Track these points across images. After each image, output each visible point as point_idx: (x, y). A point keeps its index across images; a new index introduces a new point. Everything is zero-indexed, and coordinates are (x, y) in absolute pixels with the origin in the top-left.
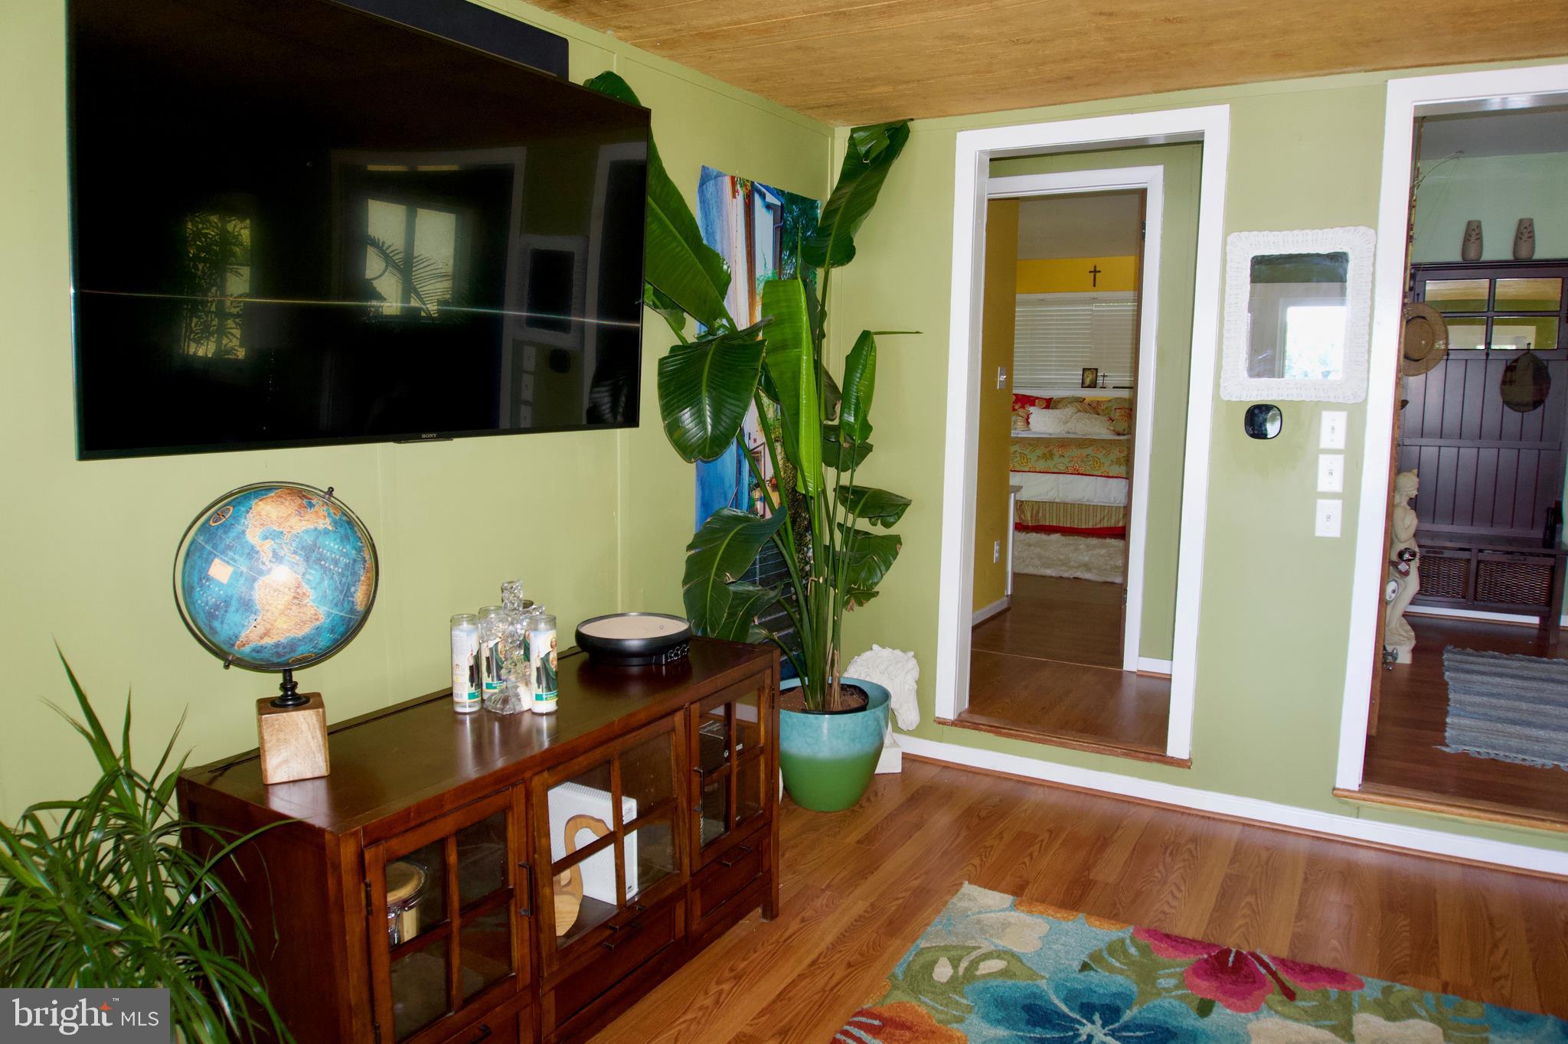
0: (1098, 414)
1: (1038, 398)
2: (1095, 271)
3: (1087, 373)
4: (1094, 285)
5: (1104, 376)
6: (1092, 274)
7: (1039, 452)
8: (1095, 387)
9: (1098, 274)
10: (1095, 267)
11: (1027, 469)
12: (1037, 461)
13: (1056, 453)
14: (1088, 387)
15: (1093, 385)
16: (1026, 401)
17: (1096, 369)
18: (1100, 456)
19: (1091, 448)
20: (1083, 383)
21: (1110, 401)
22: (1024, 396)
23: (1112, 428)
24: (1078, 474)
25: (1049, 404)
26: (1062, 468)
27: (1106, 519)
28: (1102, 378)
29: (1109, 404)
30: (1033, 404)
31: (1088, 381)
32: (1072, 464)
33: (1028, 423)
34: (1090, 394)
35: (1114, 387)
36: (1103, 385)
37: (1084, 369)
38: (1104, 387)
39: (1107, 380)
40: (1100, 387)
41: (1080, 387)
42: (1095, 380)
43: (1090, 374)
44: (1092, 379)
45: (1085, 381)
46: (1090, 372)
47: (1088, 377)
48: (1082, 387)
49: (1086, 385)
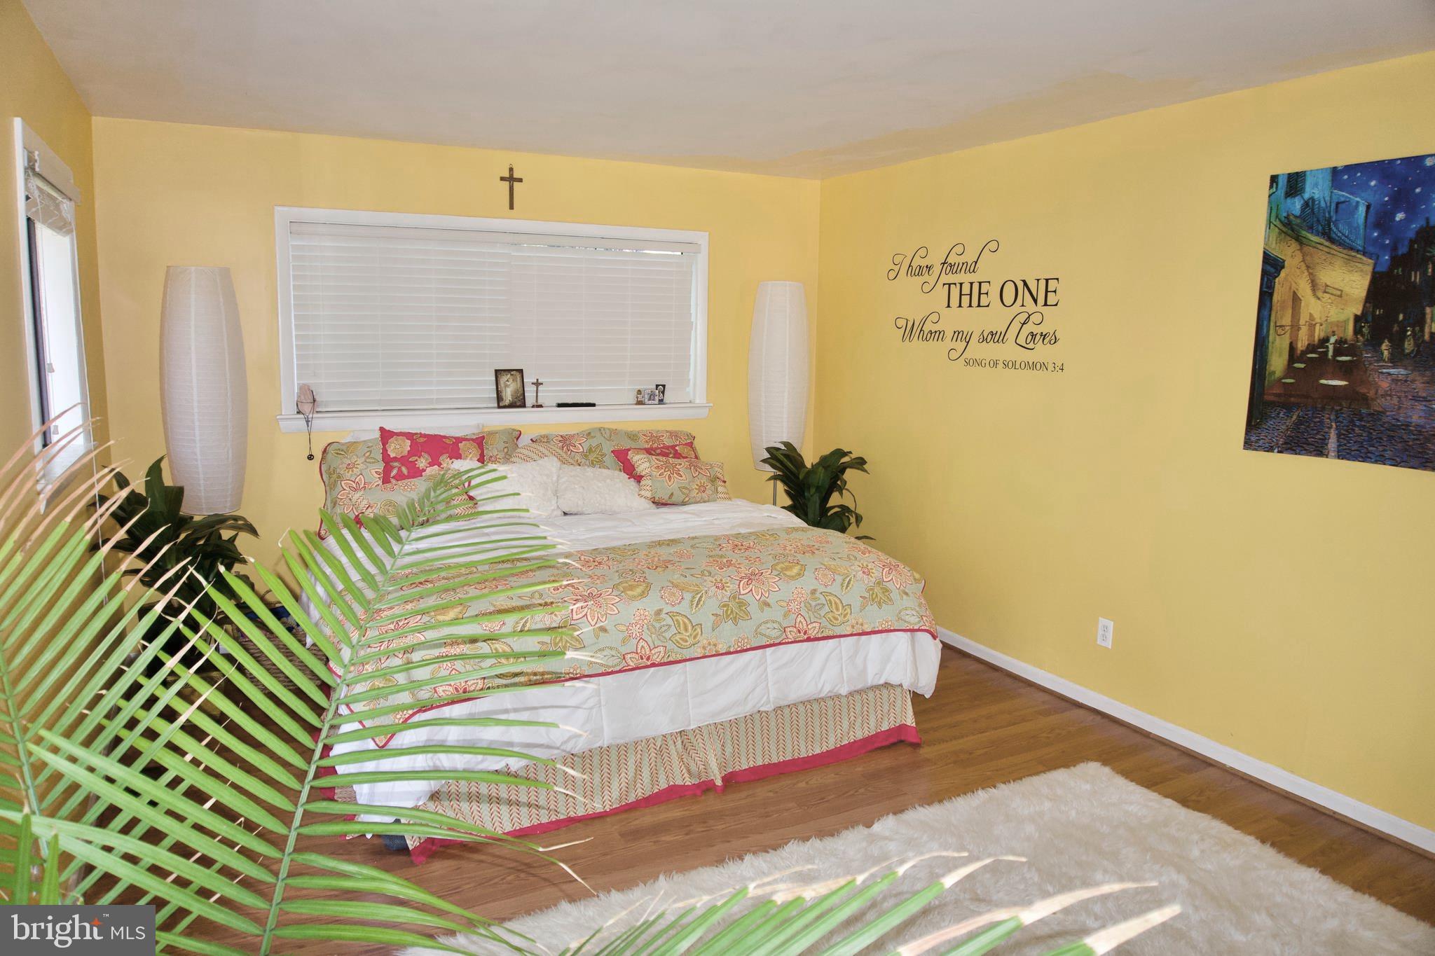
2: (512, 179)
3: (503, 379)
4: (511, 208)
5: (537, 384)
6: (506, 184)
8: (523, 406)
9: (516, 184)
10: (511, 169)
14: (512, 406)
15: (519, 402)
17: (521, 371)
20: (499, 398)
25: (483, 450)
28: (534, 388)
31: (508, 396)
34: (515, 420)
35: (560, 405)
36: (537, 401)
37: (497, 371)
38: (541, 406)
39: (543, 391)
40: (533, 407)
41: (496, 405)
42: (521, 390)
43: (511, 380)
44: (516, 391)
45: (503, 394)
46: (509, 376)
47: (506, 386)
48: (499, 407)
49: (507, 402)
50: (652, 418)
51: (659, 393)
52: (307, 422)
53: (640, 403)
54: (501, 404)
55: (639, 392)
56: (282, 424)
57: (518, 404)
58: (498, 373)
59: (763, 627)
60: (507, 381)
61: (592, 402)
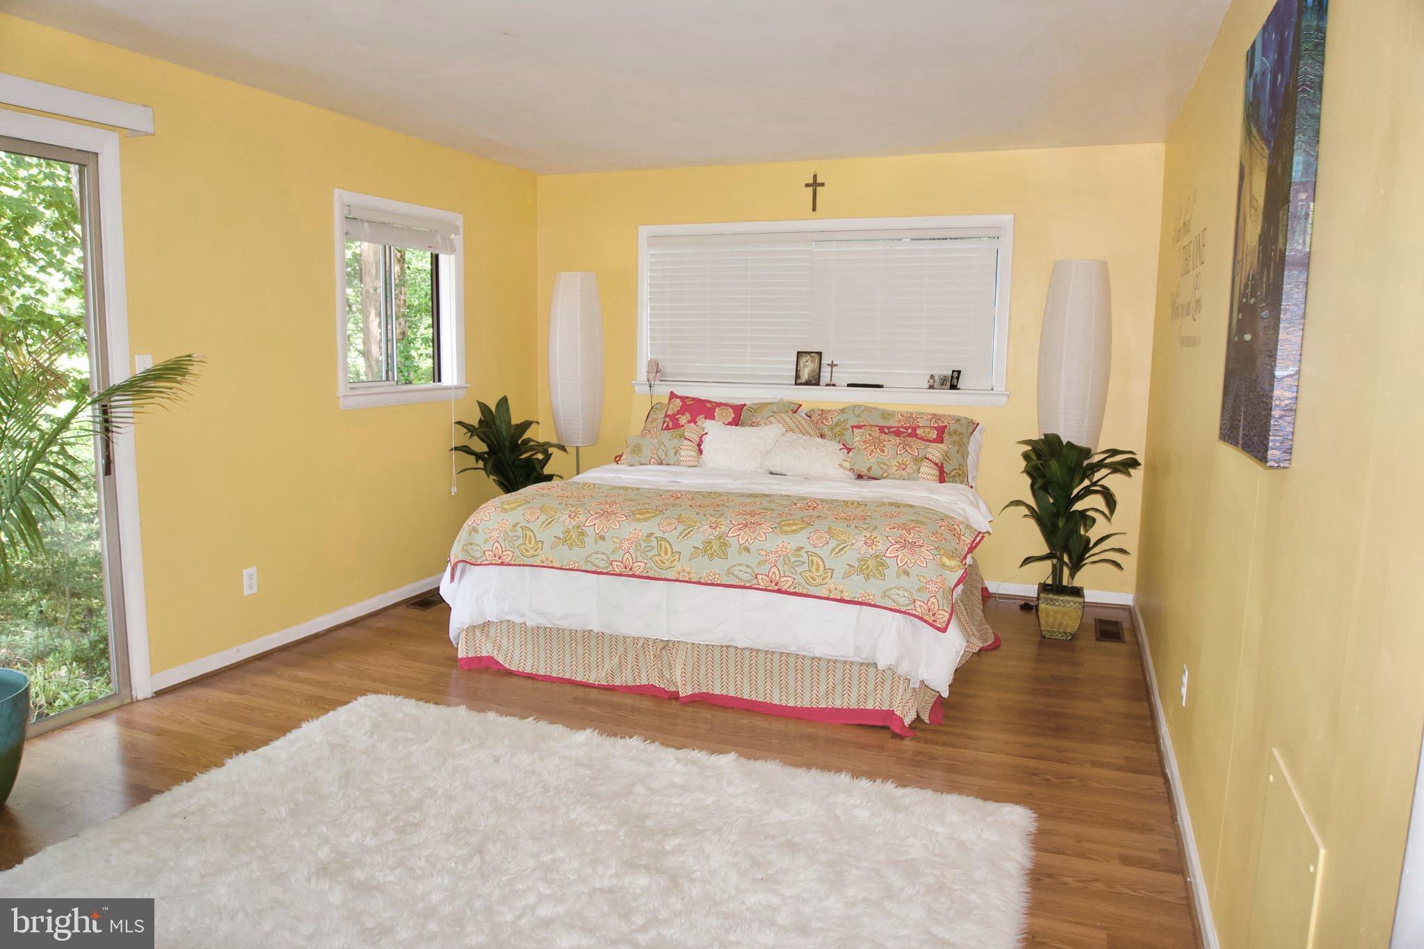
0: (822, 436)
1: (719, 405)
2: (815, 185)
3: (803, 360)
4: (814, 209)
5: (832, 365)
6: (810, 190)
7: (703, 533)
8: (818, 384)
9: (819, 189)
10: (815, 176)
11: (673, 576)
12: (692, 558)
13: (733, 541)
14: (807, 383)
15: (815, 381)
16: (700, 409)
17: (820, 354)
18: (824, 552)
19: (805, 533)
20: (797, 376)
21: (843, 411)
22: (697, 401)
23: (847, 465)
24: (779, 591)
25: (738, 415)
26: (746, 577)
27: (839, 689)
28: (829, 369)
29: (842, 417)
30: (710, 415)
31: (805, 376)
32: (764, 569)
33: (701, 452)
34: (810, 397)
35: (849, 385)
36: (831, 380)
37: (798, 353)
38: (834, 385)
39: (836, 372)
40: (827, 385)
41: (794, 383)
42: (817, 371)
43: (809, 362)
44: (813, 371)
45: (801, 373)
46: (808, 357)
47: (805, 366)
48: (796, 384)
49: (803, 380)
50: (945, 403)
51: (953, 382)
52: (650, 387)
53: (931, 387)
54: (798, 382)
55: (932, 377)
56: (636, 388)
57: (813, 382)
58: (799, 354)
59: (737, 568)
60: (807, 361)
61: (881, 384)
